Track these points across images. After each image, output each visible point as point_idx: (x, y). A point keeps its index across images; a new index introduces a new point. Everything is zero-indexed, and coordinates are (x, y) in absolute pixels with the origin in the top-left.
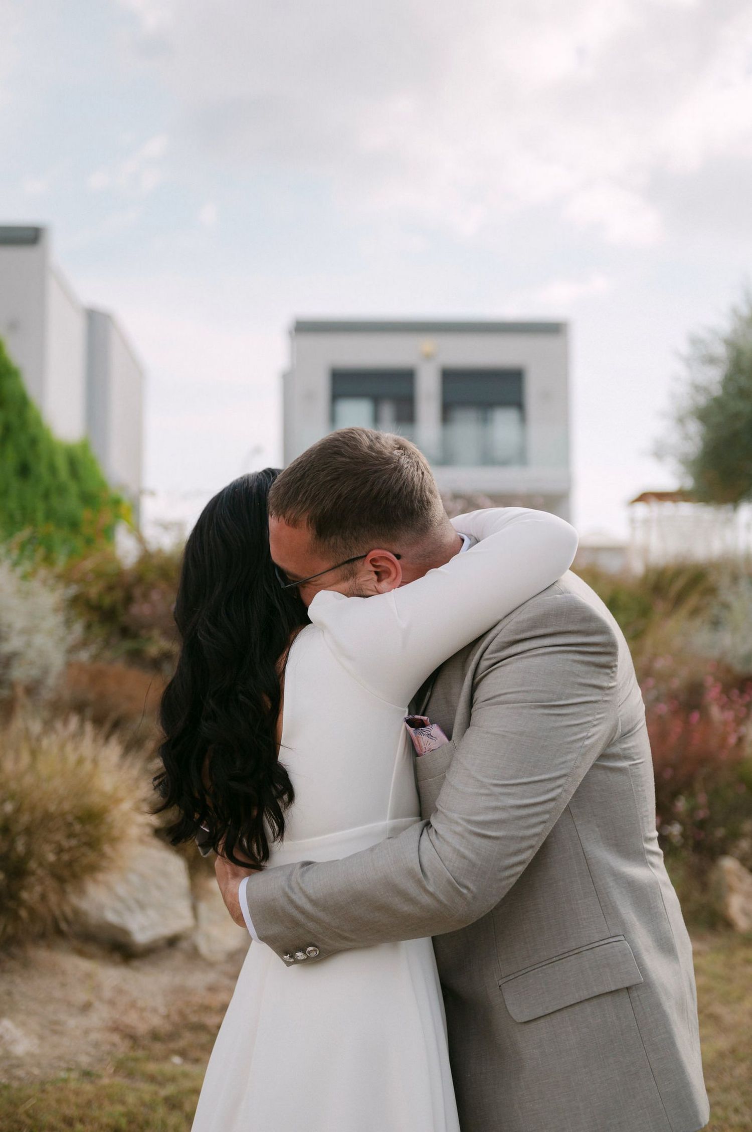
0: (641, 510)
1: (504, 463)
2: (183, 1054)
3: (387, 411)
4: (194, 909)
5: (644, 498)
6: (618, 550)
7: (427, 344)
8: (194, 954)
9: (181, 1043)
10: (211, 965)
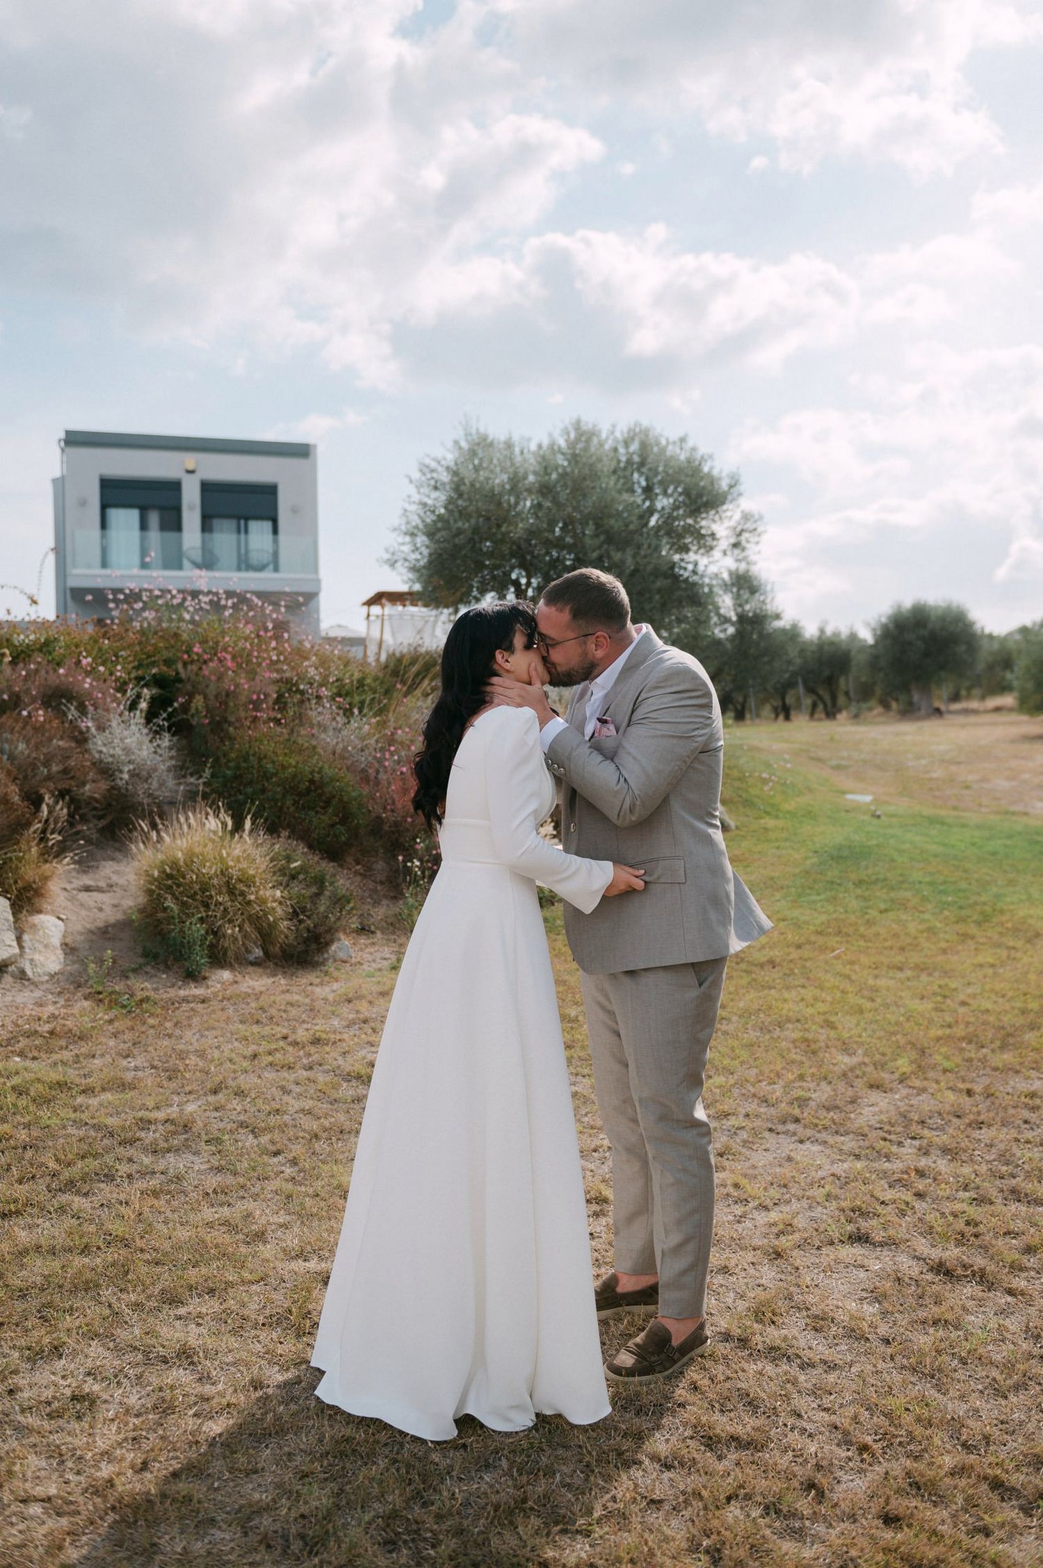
0: (376, 610)
1: (261, 568)
2: (21, 1054)
3: (154, 518)
4: (19, 939)
5: (378, 599)
6: (361, 642)
7: (190, 459)
8: (22, 976)
9: (18, 1047)
10: (35, 984)
